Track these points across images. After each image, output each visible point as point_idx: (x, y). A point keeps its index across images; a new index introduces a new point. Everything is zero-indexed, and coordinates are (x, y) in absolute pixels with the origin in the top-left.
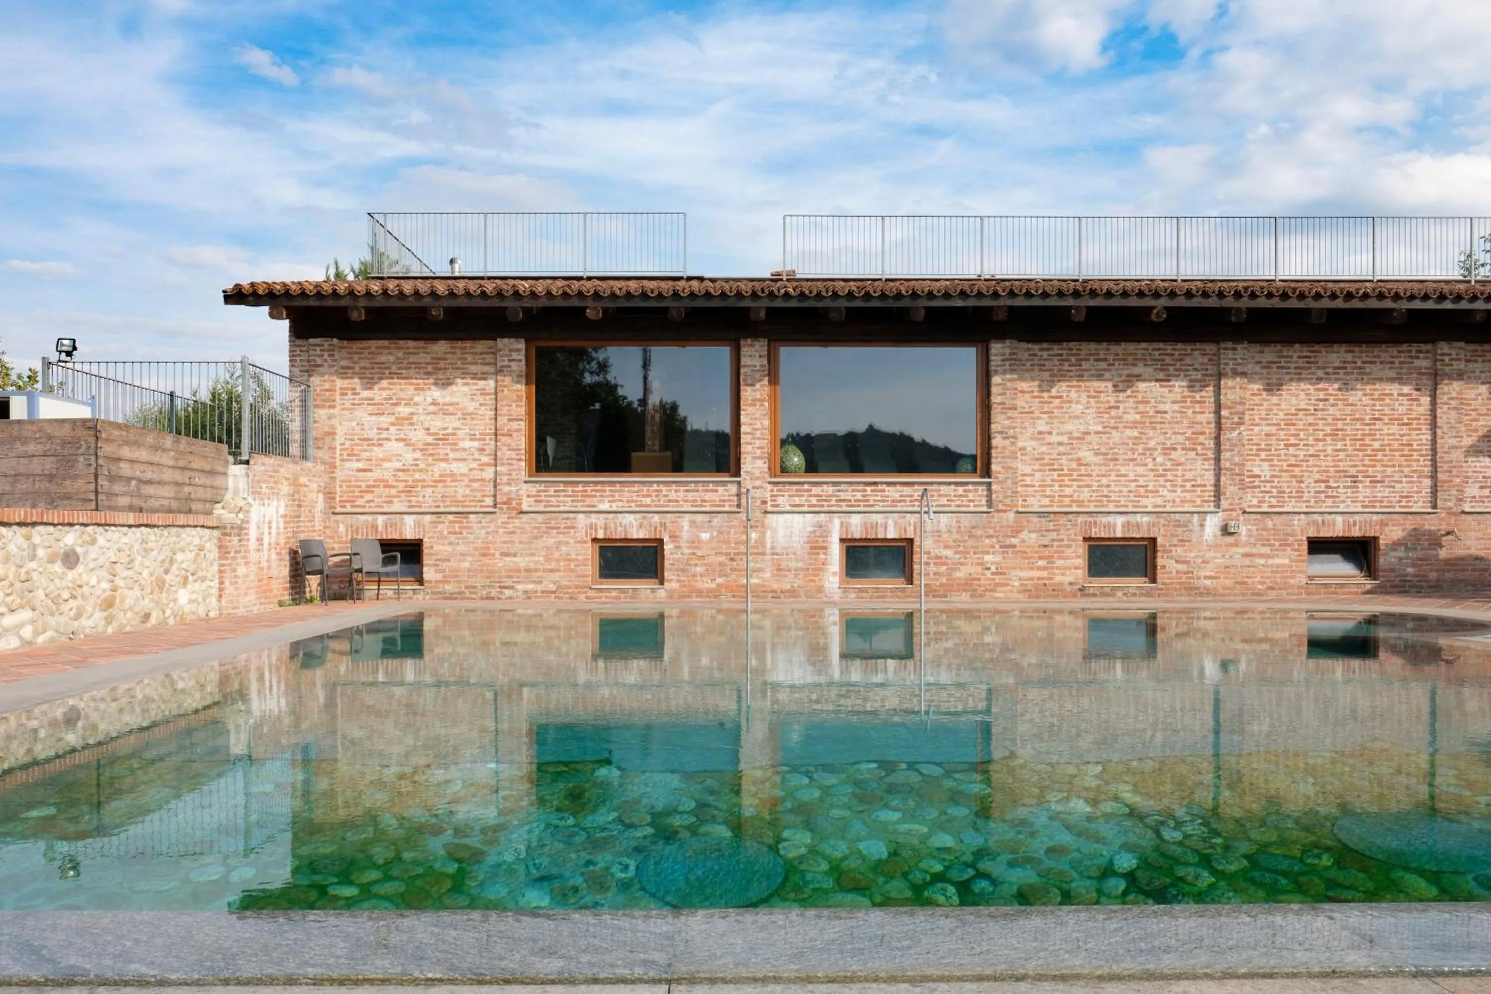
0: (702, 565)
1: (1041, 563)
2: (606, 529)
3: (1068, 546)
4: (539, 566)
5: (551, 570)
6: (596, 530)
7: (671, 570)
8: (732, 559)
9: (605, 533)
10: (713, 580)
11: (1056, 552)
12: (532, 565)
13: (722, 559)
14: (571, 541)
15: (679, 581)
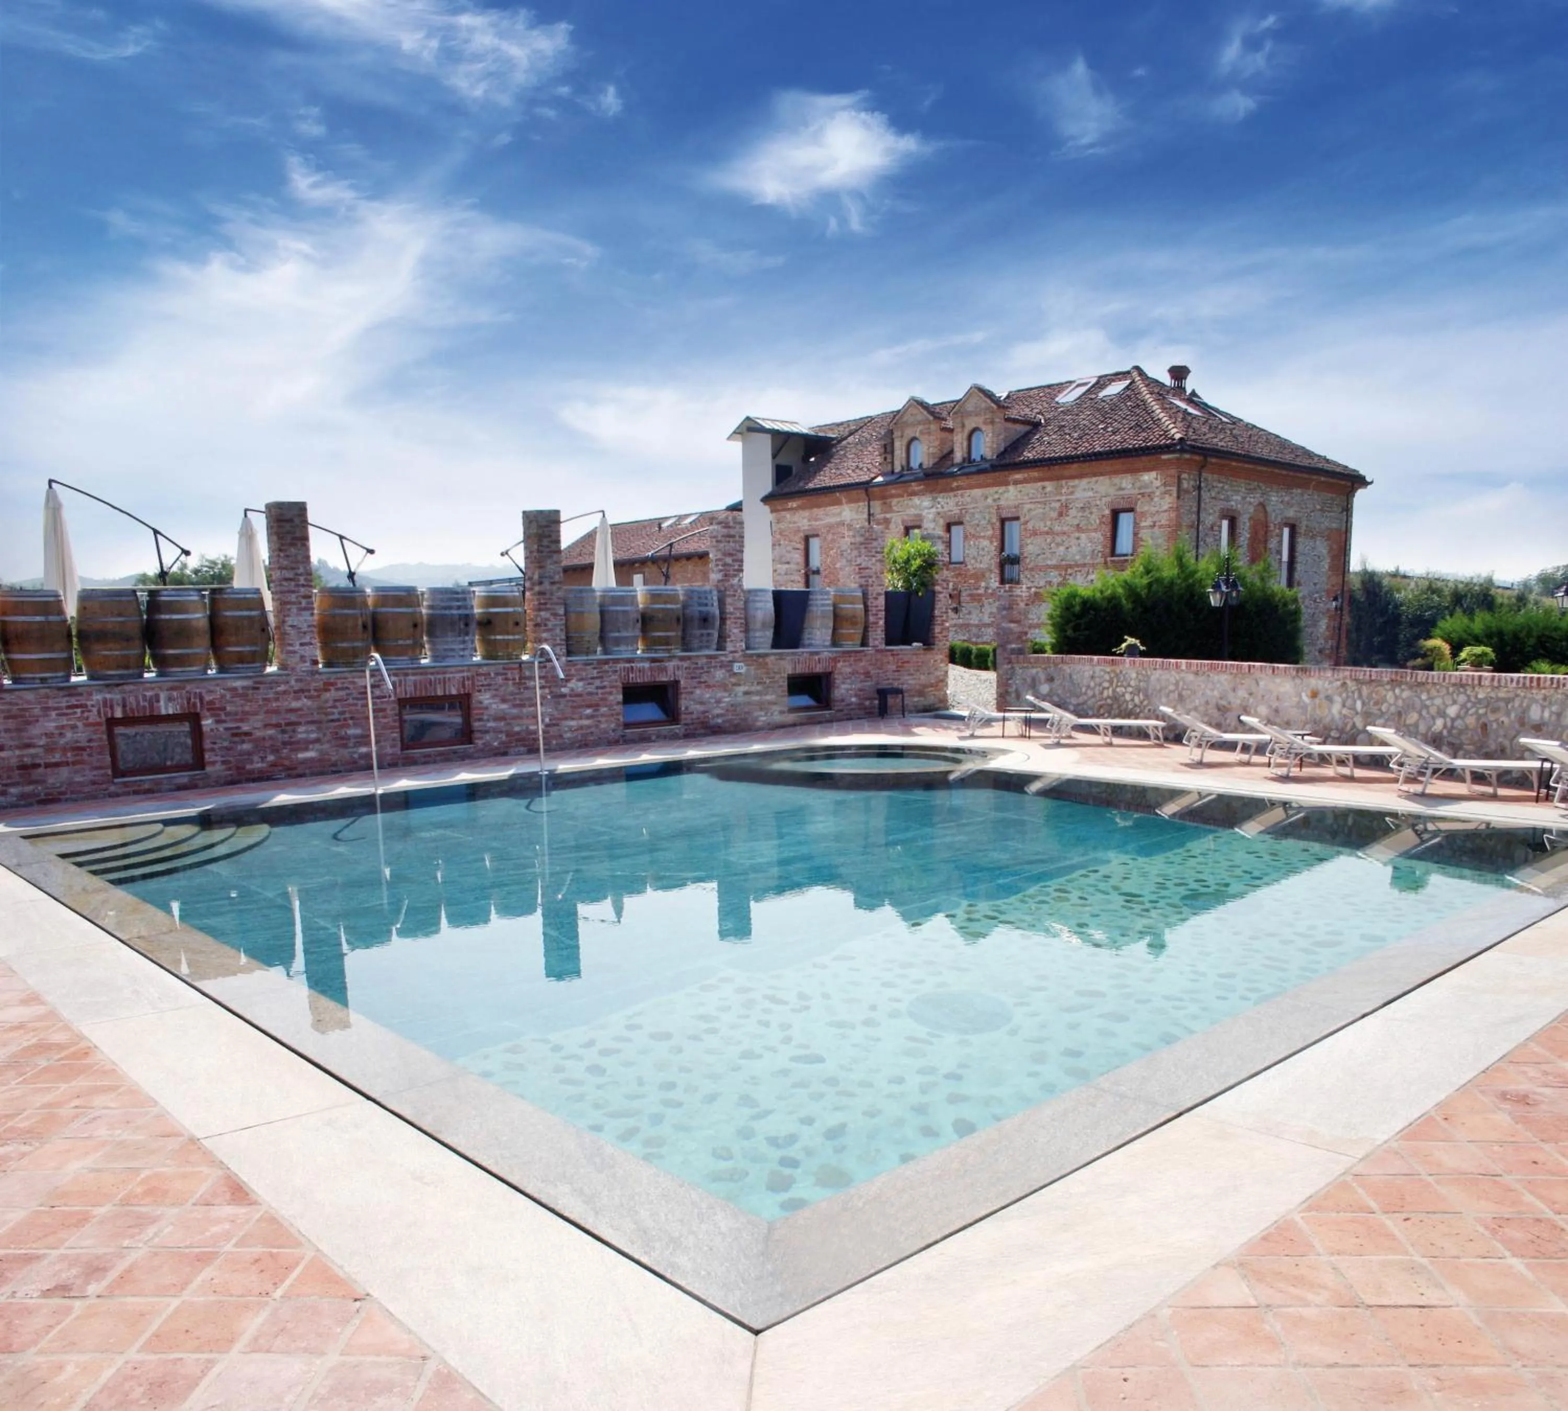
0: (250, 741)
1: (589, 711)
2: (124, 706)
3: (611, 693)
4: (38, 761)
5: (57, 765)
6: (112, 707)
7: (213, 750)
8: (284, 732)
9: (124, 711)
10: (263, 759)
11: (602, 699)
12: (27, 760)
13: (271, 732)
14: (80, 724)
15: (223, 762)
